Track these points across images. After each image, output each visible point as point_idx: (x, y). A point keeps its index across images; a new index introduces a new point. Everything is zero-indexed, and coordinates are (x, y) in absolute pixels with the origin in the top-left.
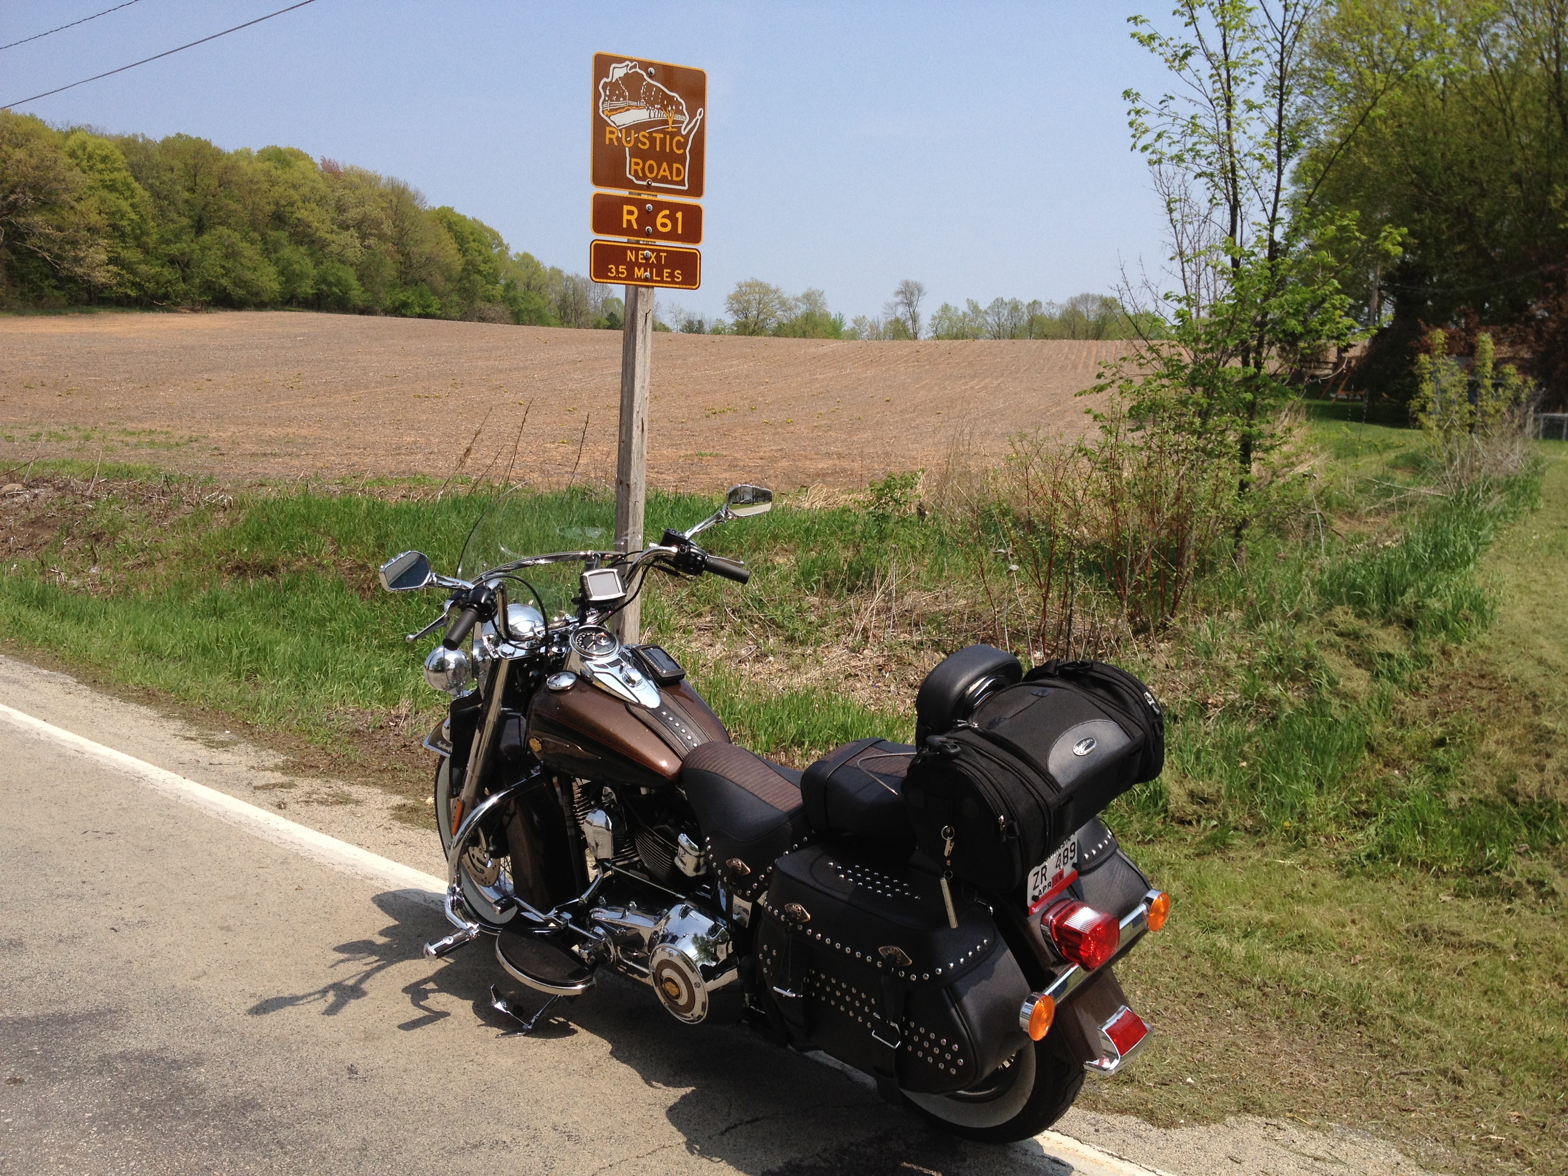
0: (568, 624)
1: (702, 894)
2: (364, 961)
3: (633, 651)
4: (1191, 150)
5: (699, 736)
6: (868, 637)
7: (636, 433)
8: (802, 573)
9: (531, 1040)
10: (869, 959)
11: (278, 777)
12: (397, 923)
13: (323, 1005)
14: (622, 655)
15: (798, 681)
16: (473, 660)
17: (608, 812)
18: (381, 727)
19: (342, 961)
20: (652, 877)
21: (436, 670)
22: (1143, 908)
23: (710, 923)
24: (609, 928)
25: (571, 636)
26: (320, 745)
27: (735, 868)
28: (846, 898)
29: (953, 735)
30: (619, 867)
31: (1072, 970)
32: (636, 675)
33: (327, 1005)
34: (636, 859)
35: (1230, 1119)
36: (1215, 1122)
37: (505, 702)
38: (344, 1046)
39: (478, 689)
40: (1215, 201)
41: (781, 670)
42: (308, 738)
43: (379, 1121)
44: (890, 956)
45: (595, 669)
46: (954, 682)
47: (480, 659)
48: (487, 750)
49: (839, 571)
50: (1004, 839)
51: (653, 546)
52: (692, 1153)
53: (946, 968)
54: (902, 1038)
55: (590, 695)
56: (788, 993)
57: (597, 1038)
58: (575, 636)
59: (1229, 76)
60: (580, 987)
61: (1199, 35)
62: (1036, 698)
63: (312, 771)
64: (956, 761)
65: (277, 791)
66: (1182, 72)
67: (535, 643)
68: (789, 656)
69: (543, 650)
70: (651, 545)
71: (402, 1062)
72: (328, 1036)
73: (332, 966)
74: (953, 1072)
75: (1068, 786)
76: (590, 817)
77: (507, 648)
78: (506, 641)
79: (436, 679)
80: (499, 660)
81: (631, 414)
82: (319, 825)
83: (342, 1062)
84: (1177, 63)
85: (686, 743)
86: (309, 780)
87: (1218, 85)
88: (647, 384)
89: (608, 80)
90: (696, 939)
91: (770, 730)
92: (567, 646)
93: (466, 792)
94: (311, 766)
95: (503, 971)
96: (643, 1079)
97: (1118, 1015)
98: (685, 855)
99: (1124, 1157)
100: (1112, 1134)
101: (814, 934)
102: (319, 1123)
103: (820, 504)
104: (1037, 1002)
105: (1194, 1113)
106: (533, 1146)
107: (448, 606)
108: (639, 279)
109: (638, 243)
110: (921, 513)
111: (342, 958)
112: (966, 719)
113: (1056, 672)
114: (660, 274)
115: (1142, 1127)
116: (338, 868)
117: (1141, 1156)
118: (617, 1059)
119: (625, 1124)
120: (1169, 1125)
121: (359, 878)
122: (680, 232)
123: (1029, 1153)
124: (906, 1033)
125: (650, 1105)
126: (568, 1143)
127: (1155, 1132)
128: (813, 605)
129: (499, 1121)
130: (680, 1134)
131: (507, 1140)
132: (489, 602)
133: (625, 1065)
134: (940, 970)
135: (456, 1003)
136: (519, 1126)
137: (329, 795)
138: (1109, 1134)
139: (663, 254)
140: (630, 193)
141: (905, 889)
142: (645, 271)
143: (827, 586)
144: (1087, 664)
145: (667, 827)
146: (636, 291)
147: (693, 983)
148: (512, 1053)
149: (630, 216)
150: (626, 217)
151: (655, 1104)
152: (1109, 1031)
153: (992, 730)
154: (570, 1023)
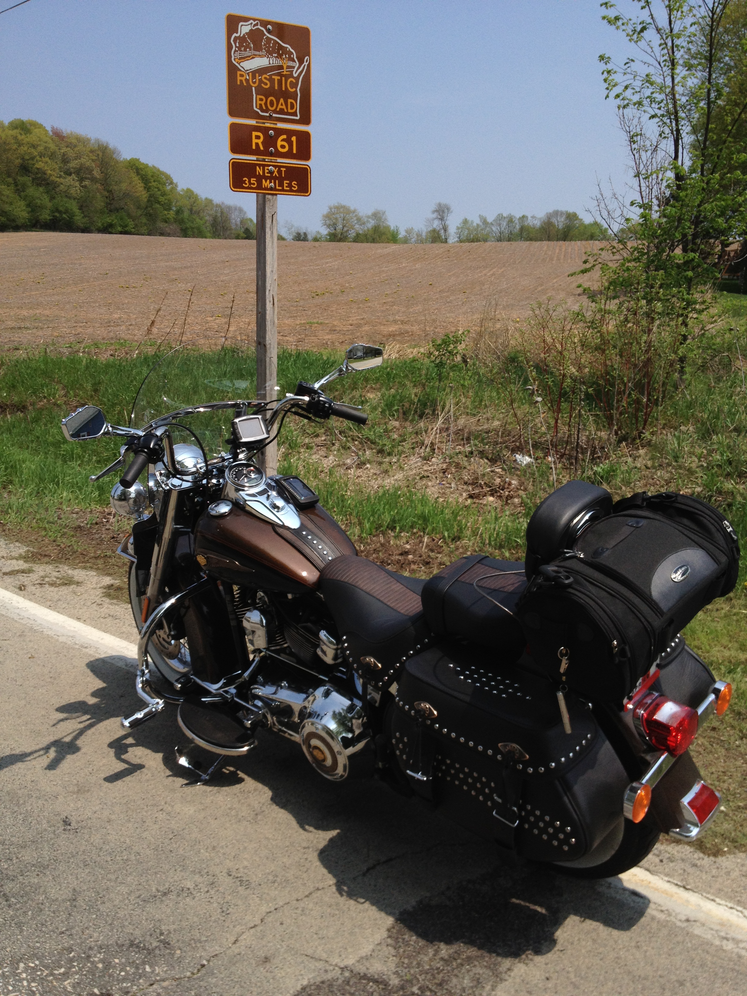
0: (224, 460)
1: (339, 674)
2: (79, 720)
3: (276, 481)
4: (648, 97)
5: (333, 551)
6: (434, 449)
7: (269, 306)
8: (386, 405)
9: (208, 789)
10: (490, 752)
11: (21, 565)
12: (105, 685)
13: (45, 760)
14: (268, 485)
15: (389, 482)
16: (150, 490)
17: (263, 612)
18: (97, 524)
19: (62, 720)
20: (299, 661)
21: (120, 499)
22: (712, 697)
23: (347, 703)
24: (267, 702)
25: (227, 471)
26: (52, 539)
27: (368, 664)
28: (467, 699)
29: (562, 564)
30: (272, 651)
31: (663, 757)
32: (280, 503)
33: (49, 760)
34: (286, 645)
37: (177, 519)
38: (61, 799)
39: (154, 513)
40: (663, 135)
41: (375, 474)
42: (44, 533)
43: (87, 871)
44: (509, 752)
45: (247, 498)
46: (560, 516)
47: (155, 489)
48: (166, 553)
49: (412, 402)
50: (617, 661)
52: (342, 895)
53: (558, 762)
54: (520, 817)
55: (244, 518)
56: (419, 776)
57: (260, 786)
58: (230, 470)
59: (673, 44)
60: (246, 748)
61: (652, 15)
62: (632, 529)
63: (46, 559)
64: (570, 591)
65: (20, 577)
66: (639, 43)
67: (198, 477)
68: (380, 463)
69: (204, 481)
70: (288, 395)
71: (106, 813)
72: (48, 789)
73: (54, 725)
74: (566, 848)
75: (670, 609)
76: (248, 614)
77: (176, 481)
78: (174, 476)
79: (121, 506)
80: (170, 491)
81: (265, 292)
82: (49, 603)
83: (59, 814)
84: (635, 37)
85: (323, 557)
86: (43, 567)
87: (665, 51)
88: (275, 270)
89: (237, 35)
90: (335, 716)
91: (372, 519)
92: (224, 478)
93: (151, 590)
94: (45, 556)
95: (184, 735)
96: (298, 823)
97: (696, 788)
98: (324, 647)
99: (688, 887)
100: (674, 864)
101: (441, 728)
102: (38, 875)
103: (393, 356)
104: (639, 791)
105: (734, 841)
106: (212, 892)
107: (123, 451)
108: (266, 189)
109: (264, 160)
110: (465, 361)
111: (62, 717)
112: (571, 548)
113: (643, 504)
114: (281, 184)
115: (696, 856)
116: (61, 639)
117: (700, 885)
118: (277, 804)
119: (285, 868)
120: (717, 853)
121: (77, 647)
122: (295, 152)
123: (612, 886)
124: (523, 814)
125: (305, 848)
126: (240, 888)
127: (707, 861)
128: (395, 427)
129: (184, 868)
130: (330, 876)
131: (191, 887)
132: (157, 447)
133: (283, 811)
134: (553, 764)
135: (149, 756)
136: (200, 872)
137: (58, 578)
138: (671, 865)
139: (283, 169)
140: (257, 122)
141: (516, 690)
142: (271, 182)
143: (404, 413)
144: (672, 497)
145: (309, 624)
146: (264, 198)
147: (336, 750)
148: (194, 802)
149: (257, 140)
150: (254, 141)
151: (308, 848)
152: (689, 803)
153: (597, 560)
154: (239, 772)
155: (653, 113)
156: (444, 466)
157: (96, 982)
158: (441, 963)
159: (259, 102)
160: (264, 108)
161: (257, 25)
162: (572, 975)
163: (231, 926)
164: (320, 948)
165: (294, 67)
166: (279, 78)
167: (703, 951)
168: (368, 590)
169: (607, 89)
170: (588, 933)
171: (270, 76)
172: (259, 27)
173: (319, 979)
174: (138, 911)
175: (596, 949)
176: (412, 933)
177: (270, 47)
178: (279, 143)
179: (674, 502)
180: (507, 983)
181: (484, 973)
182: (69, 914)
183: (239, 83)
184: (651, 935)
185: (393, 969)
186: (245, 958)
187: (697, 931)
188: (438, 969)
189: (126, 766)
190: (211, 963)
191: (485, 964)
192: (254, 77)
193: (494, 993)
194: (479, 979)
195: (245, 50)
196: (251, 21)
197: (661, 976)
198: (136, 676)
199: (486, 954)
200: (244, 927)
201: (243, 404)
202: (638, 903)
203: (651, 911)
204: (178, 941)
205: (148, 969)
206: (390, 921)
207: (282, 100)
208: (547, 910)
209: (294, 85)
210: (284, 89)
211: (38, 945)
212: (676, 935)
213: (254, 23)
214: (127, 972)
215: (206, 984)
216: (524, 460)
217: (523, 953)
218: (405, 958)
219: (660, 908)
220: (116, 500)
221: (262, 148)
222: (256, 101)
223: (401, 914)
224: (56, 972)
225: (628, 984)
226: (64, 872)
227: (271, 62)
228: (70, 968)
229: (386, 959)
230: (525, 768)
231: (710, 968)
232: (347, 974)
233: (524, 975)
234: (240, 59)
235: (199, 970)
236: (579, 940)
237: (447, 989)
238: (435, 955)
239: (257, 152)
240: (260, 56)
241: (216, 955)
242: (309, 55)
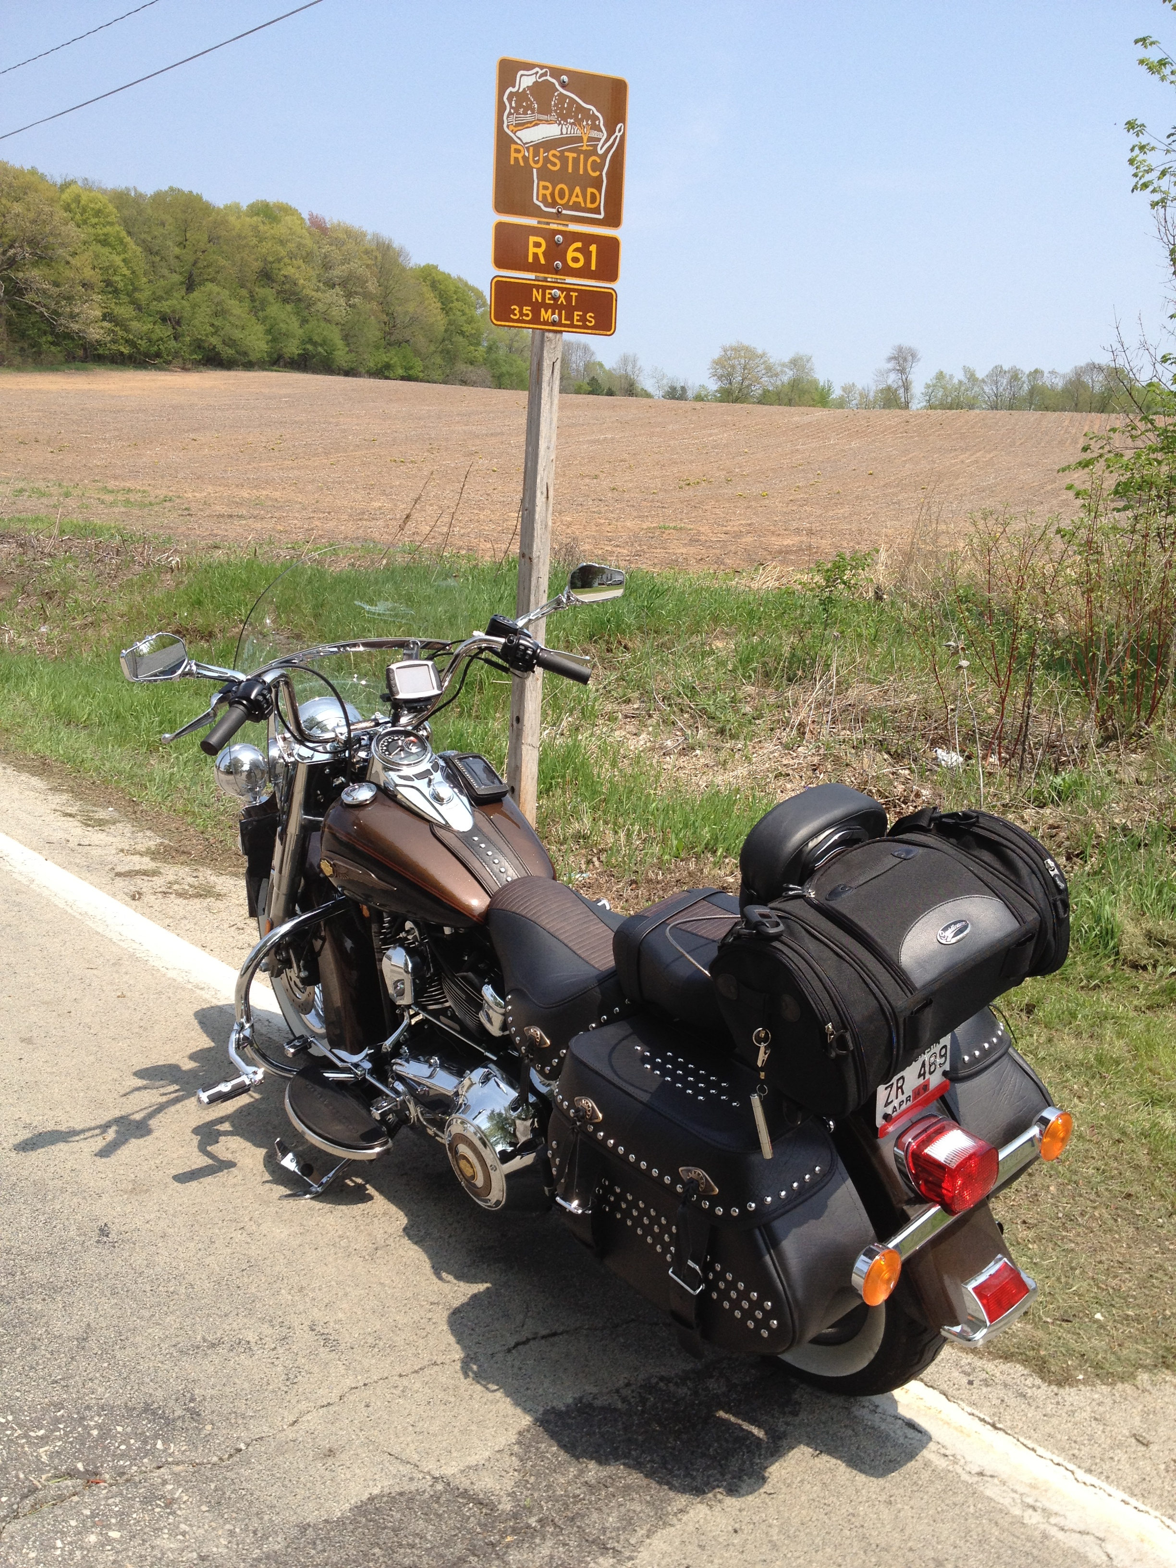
0: (378, 724)
1: (515, 1053)
2: (162, 1090)
3: (447, 760)
5: (515, 868)
6: (804, 733)
7: (540, 499)
8: (740, 660)
9: (318, 1205)
10: (667, 1179)
11: (147, 863)
12: (213, 1044)
13: (99, 1143)
14: (434, 764)
15: (721, 779)
16: (271, 762)
17: (410, 952)
19: (138, 1089)
20: (465, 1030)
21: (228, 772)
22: (1035, 1131)
23: (513, 1095)
24: (410, 1085)
25: (375, 740)
26: (200, 828)
27: (532, 1039)
28: (645, 1097)
29: (778, 905)
30: (428, 1012)
31: (931, 1212)
32: (446, 790)
33: (104, 1143)
35: (1143, 1377)
36: (1122, 1379)
37: (306, 809)
38: (105, 1199)
39: (273, 796)
41: (707, 766)
42: (190, 820)
43: (113, 1301)
44: (692, 1180)
45: (399, 781)
46: (790, 835)
48: (293, 856)
49: (778, 659)
50: (833, 1055)
51: (479, 634)
52: (466, 1376)
53: (761, 1203)
54: (705, 1281)
55: (391, 812)
56: (572, 1208)
57: (393, 1209)
58: (379, 740)
60: (377, 1150)
62: (897, 860)
63: (184, 858)
64: (776, 944)
65: (138, 880)
67: (336, 747)
68: (718, 750)
69: (348, 754)
70: (476, 633)
71: (162, 1224)
72: (92, 1183)
73: (125, 1095)
74: (765, 1333)
75: (924, 987)
76: (389, 954)
77: (304, 751)
79: (228, 783)
80: (295, 764)
81: (536, 478)
82: (168, 921)
83: (97, 1220)
85: (498, 875)
86: (175, 868)
88: (552, 446)
90: (493, 1115)
93: (274, 909)
94: (184, 852)
95: (290, 1124)
96: (433, 1267)
97: (992, 1269)
98: (491, 1012)
99: (999, 1426)
100: (989, 1389)
101: (606, 1138)
102: (44, 1300)
103: (772, 584)
104: (877, 1257)
105: (1098, 1366)
106: (280, 1350)
107: (214, 701)
108: (546, 323)
109: (545, 280)
110: (879, 597)
111: (140, 1085)
112: (801, 884)
113: (929, 825)
114: (570, 317)
115: (1029, 1382)
116: (171, 974)
117: (1020, 1425)
118: (410, 1238)
119: (396, 1328)
120: (1064, 1380)
121: (190, 986)
122: (593, 268)
123: (879, 1410)
124: (711, 1276)
125: (432, 1304)
126: (322, 1349)
127: (1043, 1391)
128: (749, 696)
129: (250, 1313)
130: (458, 1347)
131: (253, 1341)
132: (260, 698)
133: (416, 1247)
134: (753, 1205)
135: (247, 1151)
136: (271, 1321)
137: (191, 886)
138: (984, 1389)
139: (574, 294)
140: (539, 222)
141: (722, 1091)
142: (553, 313)
143: (767, 674)
144: (971, 817)
145: (470, 974)
146: (543, 335)
147: (489, 1164)
148: (291, 1221)
149: (536, 248)
150: (532, 250)
151: (438, 1304)
152: (975, 1289)
153: (831, 903)
154: (368, 1186)
156: (816, 760)
157: (83, 1454)
158: (584, 1489)
159: (542, 192)
160: (550, 200)
161: (545, 74)
162: (774, 1531)
163: (294, 1401)
164: (412, 1446)
165: (599, 140)
166: (575, 155)
167: (990, 1520)
168: (552, 931)
169: (1135, 175)
170: (820, 1472)
171: (562, 152)
172: (548, 78)
173: (397, 1489)
174: (168, 1365)
175: (824, 1498)
176: (553, 1442)
177: (563, 108)
178: (570, 254)
179: (973, 824)
180: (673, 1529)
181: (642, 1511)
182: (72, 1358)
183: (512, 162)
184: (915, 1488)
185: (509, 1489)
186: (301, 1446)
187: (991, 1490)
188: (575, 1496)
189: (210, 1162)
190: (250, 1449)
191: (648, 1498)
192: (536, 153)
193: (648, 1541)
194: (632, 1518)
195: (525, 113)
196: (537, 69)
197: (911, 1549)
199: (654, 1485)
200: (312, 1404)
201: (415, 643)
202: (912, 1439)
203: (928, 1454)
204: (213, 1412)
205: (159, 1445)
206: (526, 1420)
207: (578, 190)
208: (766, 1434)
209: (598, 167)
210: (581, 172)
211: (18, 1394)
212: (954, 1493)
213: (541, 72)
214: (129, 1446)
215: (233, 1477)
216: (950, 758)
217: (710, 1491)
218: (531, 1475)
219: (943, 1451)
220: (223, 772)
221: (543, 261)
222: (538, 191)
223: (546, 1412)
224: (32, 1434)
225: (856, 1554)
226: (81, 1299)
227: (564, 131)
228: (53, 1431)
229: (504, 1473)
230: (712, 1207)
231: (993, 1547)
232: (440, 1487)
233: (702, 1521)
234: (517, 125)
235: (231, 1456)
236: (802, 1481)
237: (578, 1527)
238: (576, 1477)
239: (535, 267)
240: (548, 122)
241: (261, 1438)
242: (623, 120)
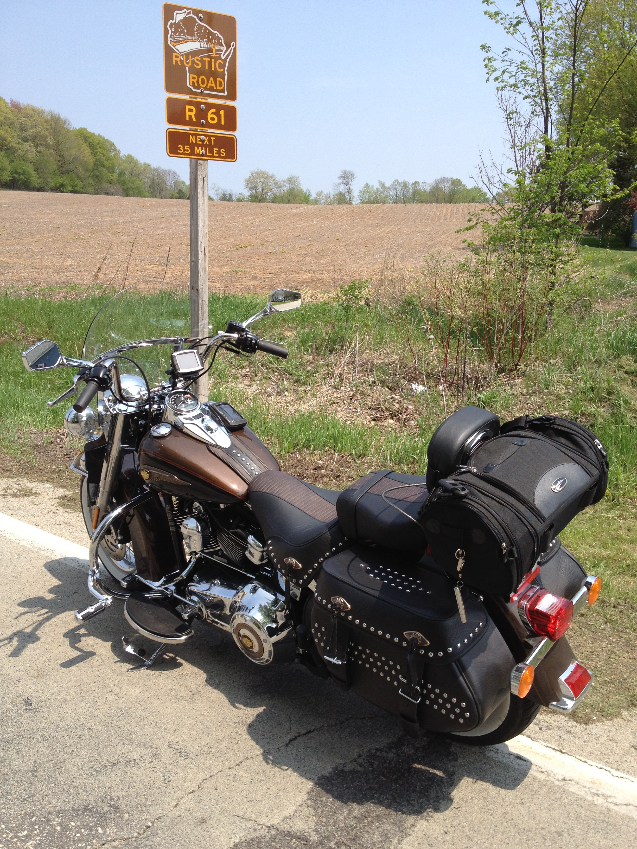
0: (164, 388)
1: (265, 573)
2: (38, 613)
3: (210, 407)
4: (523, 80)
5: (259, 467)
6: (343, 380)
7: (201, 255)
8: (302, 342)
9: (151, 672)
10: (396, 640)
12: (60, 583)
13: (9, 649)
14: (203, 410)
15: (304, 408)
16: (100, 415)
17: (198, 520)
18: (52, 442)
19: (23, 614)
20: (230, 561)
21: (73, 422)
22: (584, 589)
23: (272, 597)
24: (202, 597)
25: (167, 398)
26: (13, 455)
27: (290, 565)
28: (377, 594)
29: (458, 478)
30: (207, 553)
31: (543, 642)
32: (213, 425)
33: (12, 649)
34: (218, 548)
35: (625, 713)
36: (616, 716)
37: (124, 439)
38: (23, 682)
39: (103, 434)
40: (535, 113)
41: (293, 400)
43: (46, 745)
44: (413, 639)
45: (184, 421)
47: (104, 413)
48: (114, 468)
49: (323, 340)
50: (506, 560)
51: (221, 333)
52: (268, 763)
53: (455, 647)
54: (422, 695)
55: (182, 438)
56: (335, 661)
57: (196, 670)
58: (169, 397)
59: (543, 36)
60: (184, 637)
61: (525, 11)
62: (518, 447)
63: (8, 474)
64: (465, 500)
66: (515, 35)
67: (141, 403)
68: (297, 391)
69: (147, 407)
70: (219, 332)
71: (62, 694)
72: (12, 674)
73: (16, 618)
74: (461, 721)
76: (186, 522)
77: (122, 407)
78: (120, 402)
79: (73, 428)
80: (117, 415)
81: (197, 243)
82: (10, 512)
83: (21, 696)
84: (511, 29)
85: (250, 472)
86: (5, 480)
87: (537, 42)
88: (206, 225)
89: (173, 22)
90: (261, 609)
91: (290, 438)
92: (164, 403)
93: (101, 501)
94: (7, 470)
96: (229, 701)
97: (571, 668)
98: (252, 550)
99: (564, 751)
100: (551, 731)
101: (354, 619)
103: (309, 300)
104: (524, 671)
105: (601, 710)
106: (156, 762)
107: (75, 380)
108: (198, 155)
109: (196, 130)
110: (368, 304)
111: (23, 611)
112: (466, 464)
113: (526, 426)
114: (211, 151)
115: (570, 724)
116: (22, 543)
117: (574, 749)
118: (211, 686)
119: (219, 740)
120: (587, 721)
121: (36, 549)
122: (223, 123)
123: (499, 751)
124: (425, 692)
125: (235, 723)
126: (179, 759)
127: (579, 728)
128: (309, 361)
129: (131, 742)
130: (258, 747)
131: (137, 759)
132: (106, 377)
133: (216, 691)
134: (451, 649)
135: (100, 645)
136: (145, 745)
138: (549, 732)
139: (213, 138)
140: (190, 97)
141: (419, 586)
142: (202, 149)
143: (317, 349)
145: (239, 530)
146: (197, 162)
147: (262, 639)
148: (139, 684)
149: (191, 113)
150: (188, 113)
151: (239, 723)
152: (565, 680)
153: (488, 474)
154: (177, 658)
155: (527, 95)
156: (351, 394)
157: (55, 842)
158: (355, 821)
159: (192, 80)
161: (190, 13)
162: (467, 829)
163: (172, 792)
164: (250, 810)
165: (222, 51)
166: (209, 59)
167: (578, 805)
168: (289, 501)
169: (488, 73)
170: (480, 792)
171: (202, 58)
172: (192, 15)
173: (249, 837)
174: (91, 780)
175: (487, 806)
176: (329, 796)
178: (210, 116)
180: (411, 837)
181: (391, 829)
182: (31, 783)
183: (174, 63)
184: (533, 793)
185: (313, 827)
186: (185, 819)
187: (573, 788)
188: (351, 826)
189: (80, 653)
190: (155, 825)
191: (392, 821)
192: (187, 58)
193: (400, 846)
194: (387, 834)
196: (185, 10)
197: (542, 828)
198: (88, 575)
199: (393, 812)
200: (183, 793)
201: (181, 340)
202: (522, 765)
203: (533, 772)
204: (126, 806)
205: (100, 830)
206: (310, 785)
208: (444, 773)
210: (213, 69)
211: (4, 811)
212: (554, 793)
213: (187, 12)
214: (81, 833)
215: (150, 844)
216: (419, 388)
217: (424, 812)
218: (323, 817)
219: (540, 770)
220: (70, 422)
221: (194, 120)
222: (189, 79)
223: (319, 779)
224: (20, 834)
225: (514, 836)
226: (26, 746)
227: (202, 46)
228: (32, 831)
229: (307, 819)
230: (426, 653)
231: (584, 820)
232: (273, 832)
233: (425, 829)
235: (144, 831)
236: (472, 798)
237: (359, 844)
238: (348, 814)
239: (190, 123)
240: (193, 40)
241: (160, 818)
242: (235, 40)
